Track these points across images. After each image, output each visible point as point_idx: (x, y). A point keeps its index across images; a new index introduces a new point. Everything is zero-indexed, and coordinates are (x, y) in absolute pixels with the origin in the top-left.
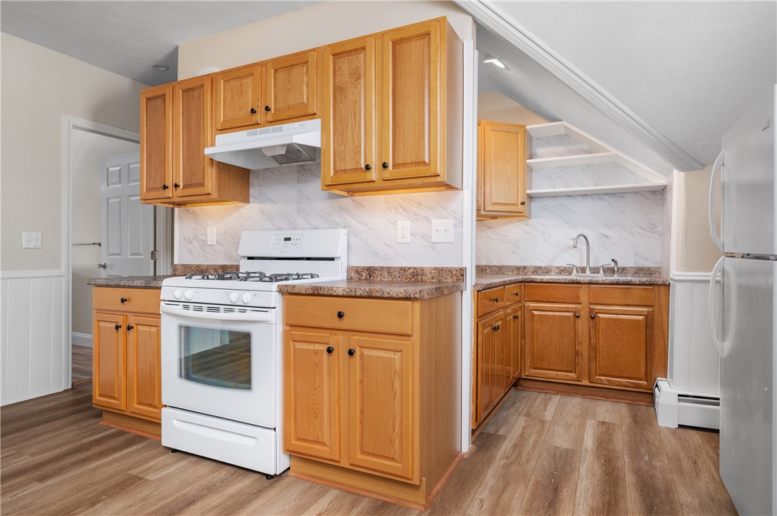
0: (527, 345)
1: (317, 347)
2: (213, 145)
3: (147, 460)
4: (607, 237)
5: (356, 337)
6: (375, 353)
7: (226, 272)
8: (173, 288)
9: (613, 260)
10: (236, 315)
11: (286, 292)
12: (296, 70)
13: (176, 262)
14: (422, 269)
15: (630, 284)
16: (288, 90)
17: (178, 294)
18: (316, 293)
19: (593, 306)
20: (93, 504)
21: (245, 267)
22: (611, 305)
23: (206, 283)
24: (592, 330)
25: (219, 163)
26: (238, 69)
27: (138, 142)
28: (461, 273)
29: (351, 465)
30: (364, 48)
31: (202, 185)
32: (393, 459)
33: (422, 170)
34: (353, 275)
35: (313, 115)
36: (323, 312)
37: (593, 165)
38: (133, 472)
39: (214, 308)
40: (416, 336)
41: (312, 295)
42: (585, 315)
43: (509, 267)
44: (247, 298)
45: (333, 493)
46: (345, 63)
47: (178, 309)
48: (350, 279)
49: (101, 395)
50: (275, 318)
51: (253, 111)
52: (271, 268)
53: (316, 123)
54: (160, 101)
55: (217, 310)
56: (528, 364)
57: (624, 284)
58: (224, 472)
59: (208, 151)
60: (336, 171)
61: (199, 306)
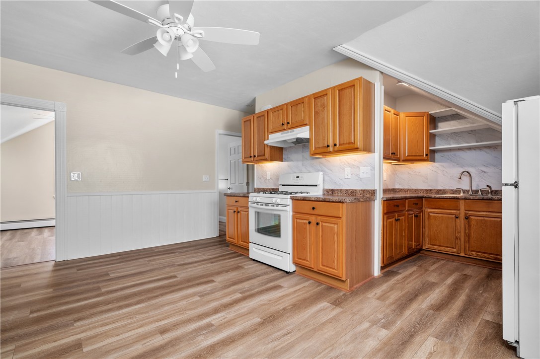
0: (426, 232)
1: (305, 221)
2: (268, 139)
3: (245, 262)
4: (485, 172)
5: (319, 218)
6: (327, 224)
7: (273, 191)
8: (253, 197)
9: (487, 186)
10: (275, 208)
11: (293, 199)
12: (299, 106)
13: (255, 187)
14: (356, 190)
15: (491, 200)
16: (296, 115)
17: (254, 199)
18: (304, 199)
19: (467, 212)
20: (227, 272)
21: (281, 189)
22: (479, 211)
23: (265, 195)
24: (467, 226)
25: (270, 146)
26: (277, 107)
27: (241, 137)
28: (373, 192)
29: (318, 270)
30: (327, 94)
31: (264, 155)
32: (334, 269)
33: (351, 146)
34: (325, 193)
35: (306, 125)
36: (307, 206)
37: (475, 130)
38: (240, 265)
39: (267, 205)
40: (344, 218)
41: (303, 200)
42: (462, 216)
43: (421, 190)
44: (279, 201)
45: (311, 281)
46: (319, 101)
47: (255, 205)
48: (324, 194)
49: (229, 238)
50: (289, 209)
51: (283, 124)
52: (290, 189)
53: (308, 128)
54: (249, 122)
55: (268, 205)
56: (427, 242)
57: (487, 200)
58: (271, 269)
59: (266, 142)
60: (315, 148)
61: (262, 204)
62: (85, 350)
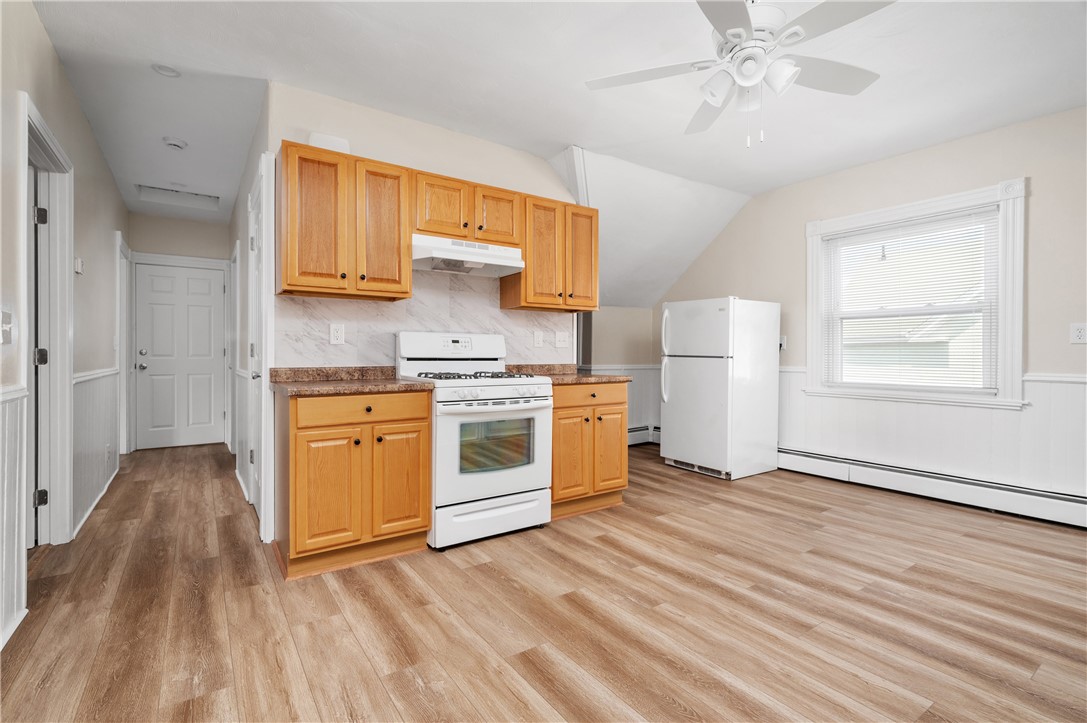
1: (575, 420)
6: (609, 416)
10: (522, 405)
12: (502, 203)
13: (272, 365)
16: (497, 218)
26: (445, 178)
30: (554, 209)
32: (618, 478)
33: (589, 301)
39: (500, 402)
46: (542, 215)
50: (548, 404)
51: (466, 225)
60: (536, 293)
61: (483, 402)
62: (928, 704)
